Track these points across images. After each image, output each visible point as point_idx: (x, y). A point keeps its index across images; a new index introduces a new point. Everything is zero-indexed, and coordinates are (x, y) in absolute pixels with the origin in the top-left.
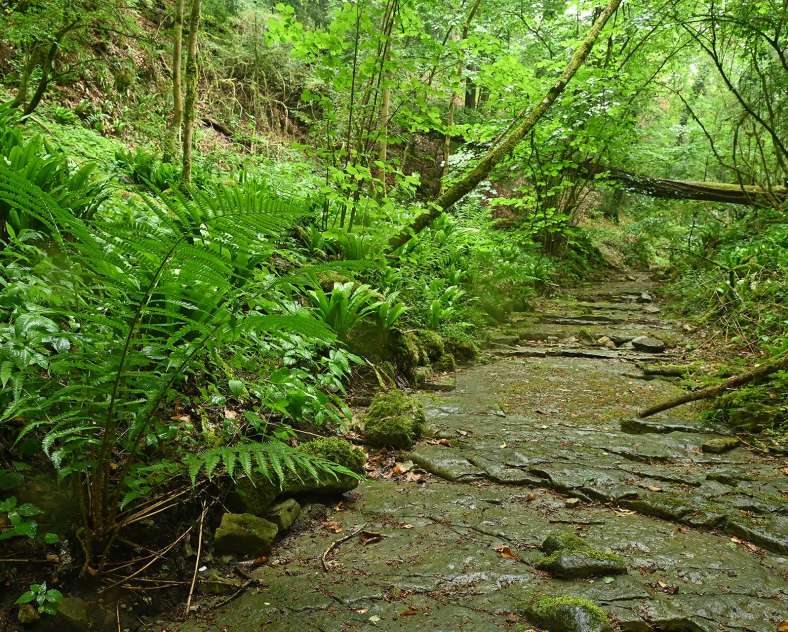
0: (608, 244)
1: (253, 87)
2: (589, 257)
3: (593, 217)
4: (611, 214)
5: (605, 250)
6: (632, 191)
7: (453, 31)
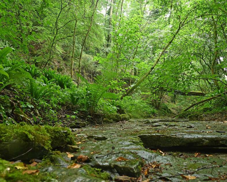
0: (172, 108)
1: (84, 71)
2: (167, 111)
3: (168, 102)
4: (173, 101)
5: (172, 110)
6: (176, 94)
7: (131, 58)
